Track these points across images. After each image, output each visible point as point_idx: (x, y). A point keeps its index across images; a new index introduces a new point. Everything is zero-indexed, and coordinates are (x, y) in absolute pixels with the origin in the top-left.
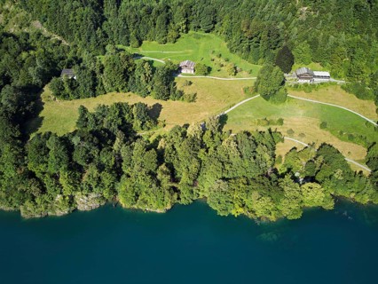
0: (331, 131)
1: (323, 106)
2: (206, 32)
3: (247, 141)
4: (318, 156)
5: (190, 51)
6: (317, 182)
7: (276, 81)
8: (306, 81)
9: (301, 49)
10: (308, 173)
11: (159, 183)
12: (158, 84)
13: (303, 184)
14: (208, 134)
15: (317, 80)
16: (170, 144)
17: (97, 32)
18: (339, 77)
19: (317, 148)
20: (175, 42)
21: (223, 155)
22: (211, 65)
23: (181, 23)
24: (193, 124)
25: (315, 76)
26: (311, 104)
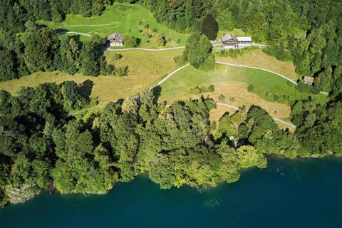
0: (258, 93)
1: (248, 70)
2: (131, 3)
3: (182, 112)
4: (248, 118)
5: (117, 23)
6: (251, 144)
7: (203, 49)
8: (231, 47)
9: (224, 16)
10: (241, 135)
11: (97, 165)
12: (86, 60)
13: (238, 147)
14: (143, 108)
15: (241, 46)
16: (106, 123)
17: (14, 7)
18: (260, 41)
19: (247, 110)
20: (100, 14)
21: (160, 128)
22: (140, 36)
24: (127, 100)
25: (239, 42)
26: (238, 68)
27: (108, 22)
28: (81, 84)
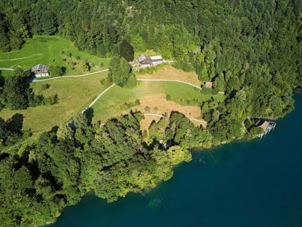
0: (175, 100)
1: (163, 82)
4: (171, 123)
5: (40, 54)
6: (177, 144)
7: (125, 70)
8: (146, 66)
9: (137, 41)
10: (168, 138)
12: (11, 95)
13: (168, 148)
14: (79, 132)
15: (155, 64)
16: (42, 154)
18: (169, 58)
19: (169, 116)
20: (21, 48)
21: (98, 148)
22: (65, 64)
23: (22, 29)
24: (61, 127)
25: (153, 61)
26: (155, 83)
27: (29, 55)
28: (9, 119)
